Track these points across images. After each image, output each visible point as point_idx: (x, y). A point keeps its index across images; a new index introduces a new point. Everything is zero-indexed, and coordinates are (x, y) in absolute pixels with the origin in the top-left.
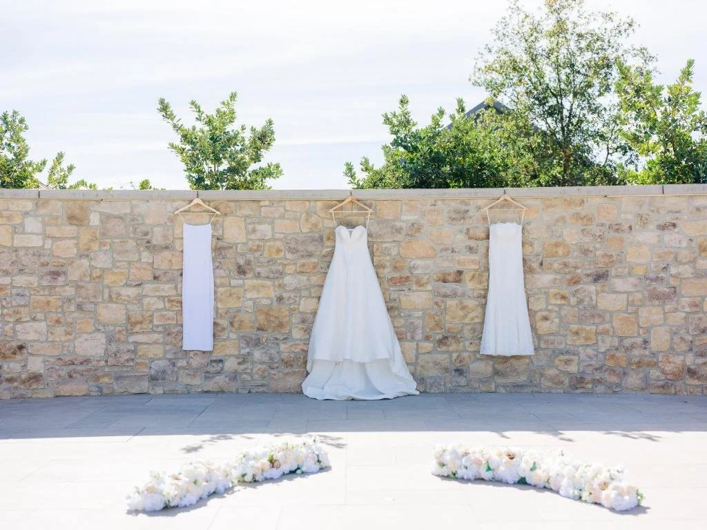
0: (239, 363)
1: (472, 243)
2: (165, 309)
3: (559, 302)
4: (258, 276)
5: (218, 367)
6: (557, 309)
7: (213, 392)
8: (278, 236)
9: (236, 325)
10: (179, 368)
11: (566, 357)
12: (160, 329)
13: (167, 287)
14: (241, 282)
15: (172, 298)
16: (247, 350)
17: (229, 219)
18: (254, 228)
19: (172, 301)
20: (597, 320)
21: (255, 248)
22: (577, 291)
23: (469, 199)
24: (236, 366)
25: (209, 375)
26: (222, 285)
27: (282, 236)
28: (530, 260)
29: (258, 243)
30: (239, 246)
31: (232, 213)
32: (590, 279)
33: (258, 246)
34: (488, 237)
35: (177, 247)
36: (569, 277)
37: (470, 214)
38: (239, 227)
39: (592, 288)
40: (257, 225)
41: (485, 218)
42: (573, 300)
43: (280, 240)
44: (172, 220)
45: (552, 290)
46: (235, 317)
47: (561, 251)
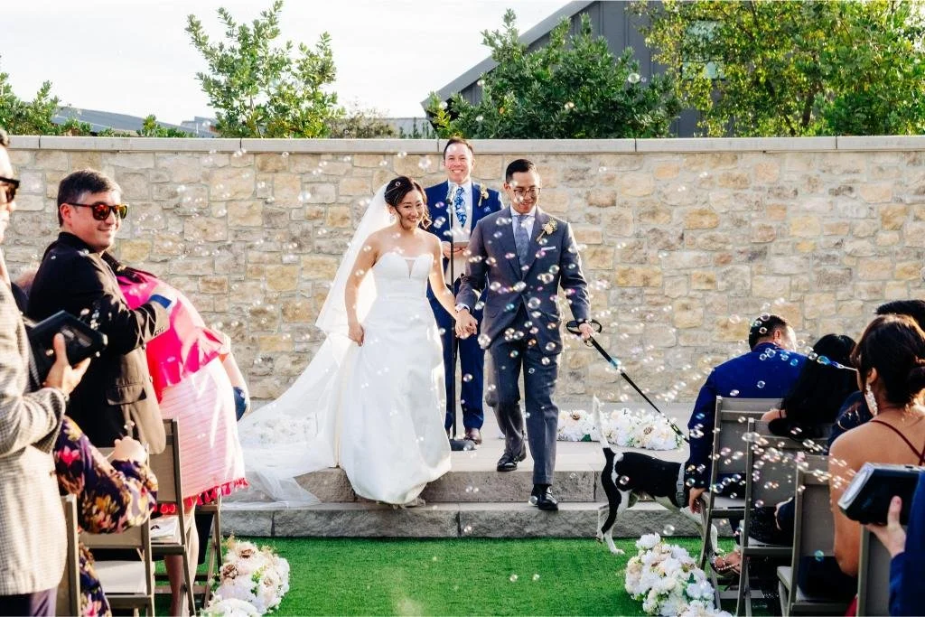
0: (294, 363)
1: (594, 211)
2: (198, 292)
3: (704, 287)
4: (319, 251)
5: (266, 367)
6: (700, 295)
7: (260, 399)
8: (343, 199)
9: (289, 313)
11: (712, 357)
13: (201, 263)
14: (296, 258)
15: (208, 278)
16: (304, 346)
17: (281, 177)
18: (313, 189)
19: (208, 282)
20: (752, 311)
21: (314, 215)
22: (726, 273)
23: (590, 154)
24: (289, 366)
25: (255, 378)
26: (271, 262)
27: (349, 199)
28: (667, 232)
29: (317, 208)
30: (294, 211)
31: (284, 169)
32: (744, 257)
33: (318, 212)
34: (614, 203)
35: (214, 213)
36: (717, 255)
37: (592, 172)
38: (294, 188)
39: (746, 269)
40: (316, 185)
41: (611, 179)
42: (721, 284)
43: (347, 205)
44: (207, 177)
45: (695, 271)
46: (288, 303)
47: (706, 221)
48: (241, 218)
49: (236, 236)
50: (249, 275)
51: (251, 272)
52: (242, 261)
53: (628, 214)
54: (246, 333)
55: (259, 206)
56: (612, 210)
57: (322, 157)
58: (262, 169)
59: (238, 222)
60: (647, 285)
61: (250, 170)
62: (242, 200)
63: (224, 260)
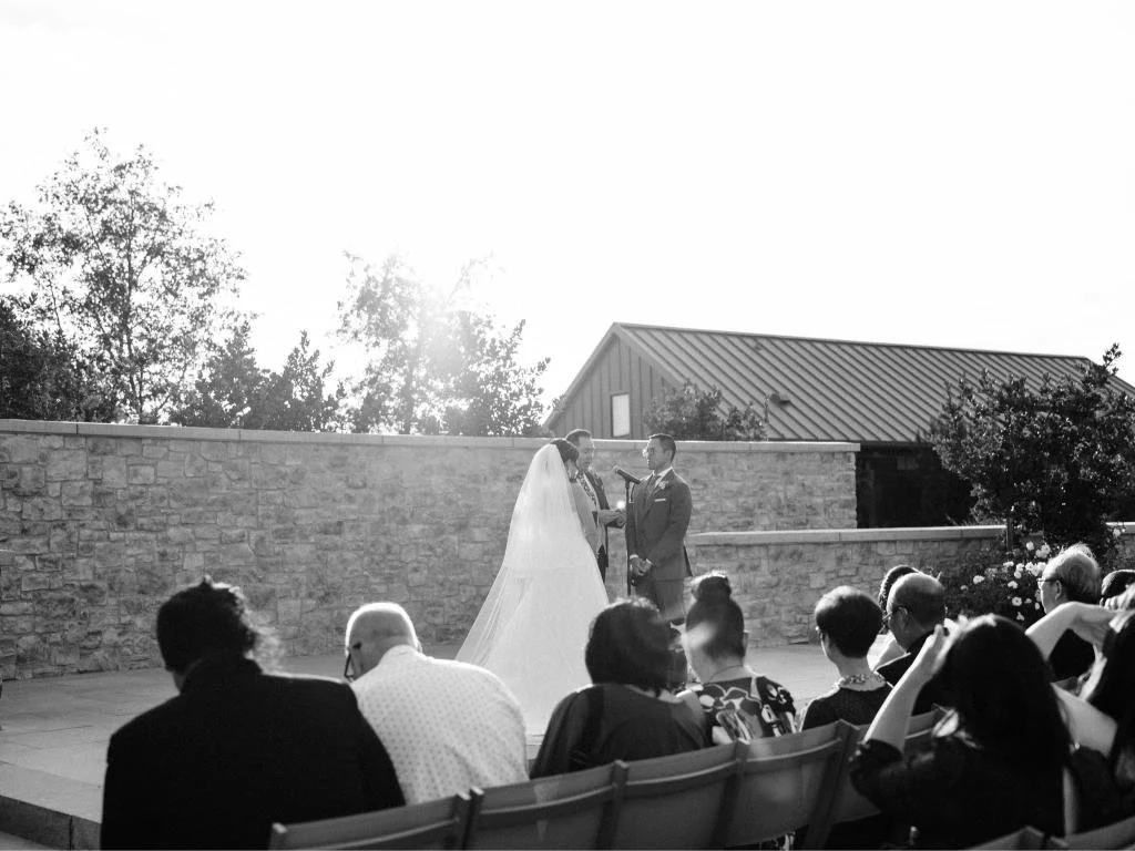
0: (120, 635)
1: (352, 492)
2: (36, 570)
3: (428, 553)
4: (140, 528)
5: (95, 641)
6: (425, 560)
7: (91, 672)
8: (161, 480)
9: (116, 588)
10: (51, 644)
11: (433, 609)
12: (30, 596)
13: (38, 542)
14: (121, 535)
15: (45, 557)
16: (129, 618)
17: (109, 459)
18: (135, 471)
19: (44, 560)
20: (459, 571)
21: (137, 494)
22: (442, 542)
23: (349, 444)
24: (116, 638)
25: (85, 651)
26: (100, 540)
27: (166, 481)
28: (403, 510)
29: (139, 488)
30: (119, 491)
31: (112, 452)
32: (453, 529)
33: (142, 493)
34: (365, 486)
35: (50, 493)
36: (435, 527)
37: (349, 460)
38: (120, 469)
39: (455, 538)
40: (138, 467)
41: (363, 466)
42: (439, 550)
43: (163, 485)
44: (44, 458)
45: (421, 541)
46: (114, 578)
47: (429, 501)
48: (74, 498)
49: (69, 515)
50: (81, 553)
51: (82, 549)
52: (75, 539)
53: (376, 495)
54: (77, 608)
55: (90, 486)
56: (364, 492)
57: (144, 442)
58: (93, 452)
59: (71, 501)
60: (389, 552)
61: (81, 452)
62: (75, 480)
63: (58, 539)
